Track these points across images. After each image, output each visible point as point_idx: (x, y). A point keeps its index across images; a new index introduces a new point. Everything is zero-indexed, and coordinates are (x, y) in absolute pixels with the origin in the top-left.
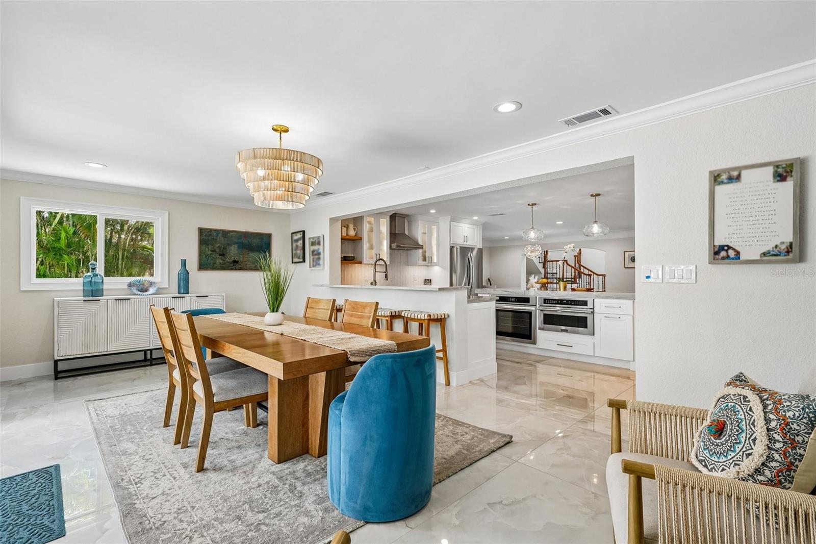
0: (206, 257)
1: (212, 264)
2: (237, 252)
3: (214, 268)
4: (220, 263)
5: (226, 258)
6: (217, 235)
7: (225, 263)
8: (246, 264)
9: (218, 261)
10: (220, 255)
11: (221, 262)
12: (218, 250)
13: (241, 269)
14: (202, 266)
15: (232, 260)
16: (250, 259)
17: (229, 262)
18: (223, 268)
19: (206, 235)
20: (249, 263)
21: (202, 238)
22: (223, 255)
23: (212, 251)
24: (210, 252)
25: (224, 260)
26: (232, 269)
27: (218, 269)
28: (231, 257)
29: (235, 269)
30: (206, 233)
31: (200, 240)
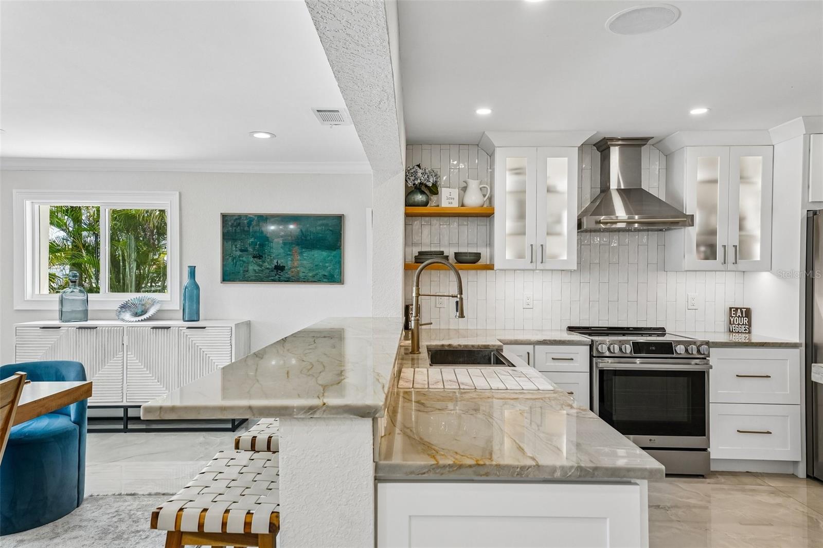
0: (233, 260)
1: (241, 272)
2: (282, 251)
3: (245, 278)
4: (255, 270)
5: (264, 262)
6: (249, 224)
7: (262, 271)
8: (298, 272)
9: (251, 268)
10: (254, 257)
11: (257, 268)
12: (250, 249)
13: (288, 280)
14: (227, 277)
15: (274, 266)
16: (305, 262)
17: (268, 268)
18: (260, 278)
19: (232, 226)
20: (303, 270)
21: (226, 231)
22: (260, 257)
23: (241, 251)
24: (238, 253)
25: (261, 266)
26: (274, 281)
27: (252, 281)
28: (271, 260)
29: (280, 281)
30: (232, 222)
31: (223, 233)
